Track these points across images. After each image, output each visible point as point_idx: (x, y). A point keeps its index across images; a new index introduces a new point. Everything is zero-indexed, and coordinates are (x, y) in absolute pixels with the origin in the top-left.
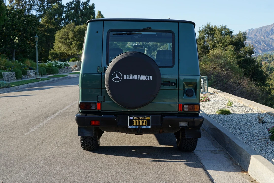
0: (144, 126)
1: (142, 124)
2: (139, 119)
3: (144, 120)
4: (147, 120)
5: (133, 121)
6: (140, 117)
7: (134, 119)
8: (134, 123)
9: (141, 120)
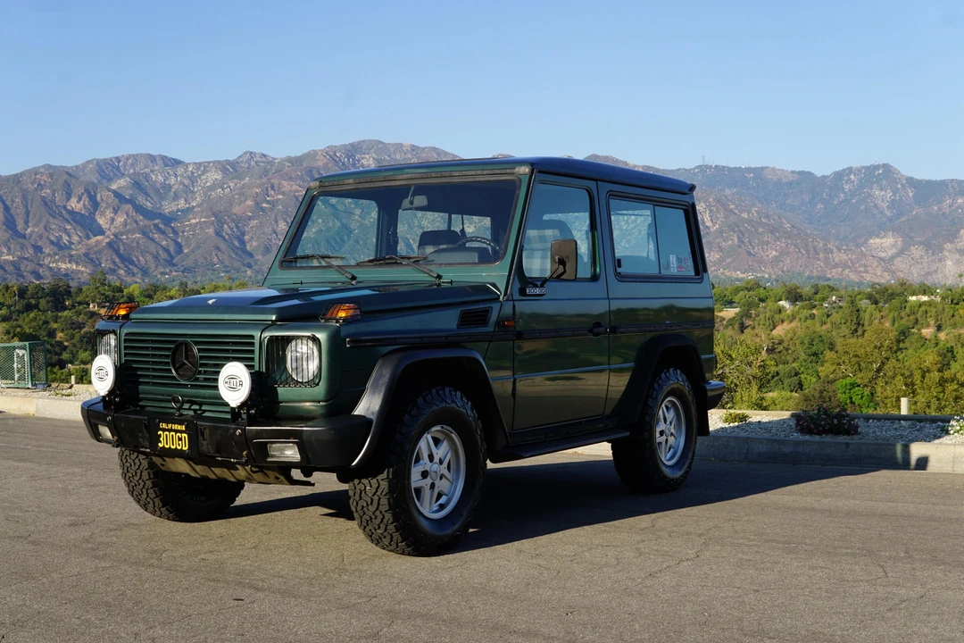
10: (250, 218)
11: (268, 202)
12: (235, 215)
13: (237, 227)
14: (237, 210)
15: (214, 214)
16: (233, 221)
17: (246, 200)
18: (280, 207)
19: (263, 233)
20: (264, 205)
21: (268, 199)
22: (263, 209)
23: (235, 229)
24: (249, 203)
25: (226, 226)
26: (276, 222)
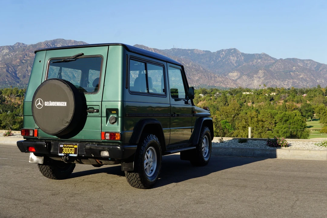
0: (72, 154)
1: (71, 152)
2: (68, 147)
3: (72, 147)
4: (75, 148)
5: (63, 148)
6: (69, 144)
7: (64, 147)
8: (64, 150)
9: (70, 147)
10: (18, 66)
11: (25, 60)
12: (13, 64)
13: (14, 69)
14: (14, 63)
15: (6, 64)
16: (13, 67)
17: (17, 59)
18: (29, 62)
19: (23, 71)
20: (23, 61)
21: (25, 59)
22: (23, 63)
23: (13, 70)
24: (18, 60)
25: (10, 68)
26: (28, 67)
